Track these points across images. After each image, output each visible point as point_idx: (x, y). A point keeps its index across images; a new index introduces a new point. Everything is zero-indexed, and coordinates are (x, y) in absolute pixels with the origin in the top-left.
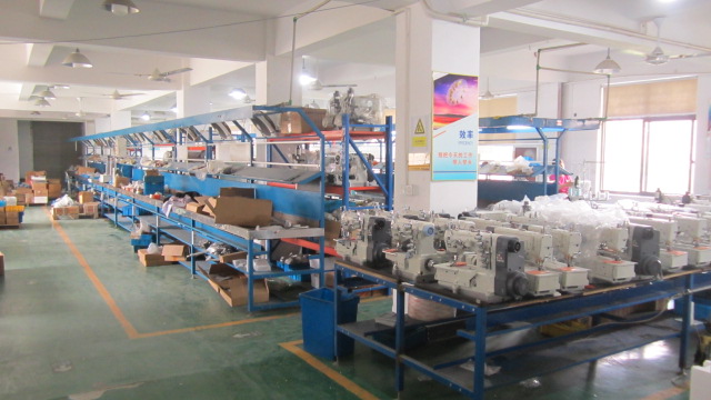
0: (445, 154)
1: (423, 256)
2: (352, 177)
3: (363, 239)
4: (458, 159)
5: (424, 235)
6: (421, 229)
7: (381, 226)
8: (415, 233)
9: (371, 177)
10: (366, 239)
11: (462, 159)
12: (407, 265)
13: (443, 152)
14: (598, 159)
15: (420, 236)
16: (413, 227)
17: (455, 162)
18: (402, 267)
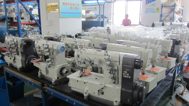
0: (66, 4)
1: (58, 67)
2: (22, 18)
3: (18, 54)
4: (72, 6)
5: (58, 52)
6: (55, 48)
7: (29, 45)
8: (51, 51)
9: (32, 18)
10: (20, 54)
11: (74, 7)
12: (47, 72)
13: (65, 2)
14: (112, 13)
15: (55, 53)
16: (50, 47)
17: (71, 8)
18: (44, 73)
